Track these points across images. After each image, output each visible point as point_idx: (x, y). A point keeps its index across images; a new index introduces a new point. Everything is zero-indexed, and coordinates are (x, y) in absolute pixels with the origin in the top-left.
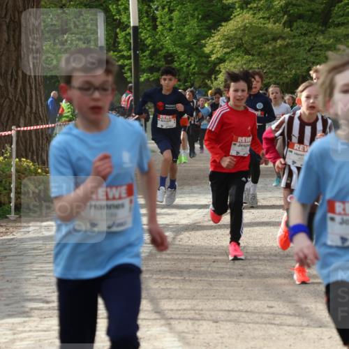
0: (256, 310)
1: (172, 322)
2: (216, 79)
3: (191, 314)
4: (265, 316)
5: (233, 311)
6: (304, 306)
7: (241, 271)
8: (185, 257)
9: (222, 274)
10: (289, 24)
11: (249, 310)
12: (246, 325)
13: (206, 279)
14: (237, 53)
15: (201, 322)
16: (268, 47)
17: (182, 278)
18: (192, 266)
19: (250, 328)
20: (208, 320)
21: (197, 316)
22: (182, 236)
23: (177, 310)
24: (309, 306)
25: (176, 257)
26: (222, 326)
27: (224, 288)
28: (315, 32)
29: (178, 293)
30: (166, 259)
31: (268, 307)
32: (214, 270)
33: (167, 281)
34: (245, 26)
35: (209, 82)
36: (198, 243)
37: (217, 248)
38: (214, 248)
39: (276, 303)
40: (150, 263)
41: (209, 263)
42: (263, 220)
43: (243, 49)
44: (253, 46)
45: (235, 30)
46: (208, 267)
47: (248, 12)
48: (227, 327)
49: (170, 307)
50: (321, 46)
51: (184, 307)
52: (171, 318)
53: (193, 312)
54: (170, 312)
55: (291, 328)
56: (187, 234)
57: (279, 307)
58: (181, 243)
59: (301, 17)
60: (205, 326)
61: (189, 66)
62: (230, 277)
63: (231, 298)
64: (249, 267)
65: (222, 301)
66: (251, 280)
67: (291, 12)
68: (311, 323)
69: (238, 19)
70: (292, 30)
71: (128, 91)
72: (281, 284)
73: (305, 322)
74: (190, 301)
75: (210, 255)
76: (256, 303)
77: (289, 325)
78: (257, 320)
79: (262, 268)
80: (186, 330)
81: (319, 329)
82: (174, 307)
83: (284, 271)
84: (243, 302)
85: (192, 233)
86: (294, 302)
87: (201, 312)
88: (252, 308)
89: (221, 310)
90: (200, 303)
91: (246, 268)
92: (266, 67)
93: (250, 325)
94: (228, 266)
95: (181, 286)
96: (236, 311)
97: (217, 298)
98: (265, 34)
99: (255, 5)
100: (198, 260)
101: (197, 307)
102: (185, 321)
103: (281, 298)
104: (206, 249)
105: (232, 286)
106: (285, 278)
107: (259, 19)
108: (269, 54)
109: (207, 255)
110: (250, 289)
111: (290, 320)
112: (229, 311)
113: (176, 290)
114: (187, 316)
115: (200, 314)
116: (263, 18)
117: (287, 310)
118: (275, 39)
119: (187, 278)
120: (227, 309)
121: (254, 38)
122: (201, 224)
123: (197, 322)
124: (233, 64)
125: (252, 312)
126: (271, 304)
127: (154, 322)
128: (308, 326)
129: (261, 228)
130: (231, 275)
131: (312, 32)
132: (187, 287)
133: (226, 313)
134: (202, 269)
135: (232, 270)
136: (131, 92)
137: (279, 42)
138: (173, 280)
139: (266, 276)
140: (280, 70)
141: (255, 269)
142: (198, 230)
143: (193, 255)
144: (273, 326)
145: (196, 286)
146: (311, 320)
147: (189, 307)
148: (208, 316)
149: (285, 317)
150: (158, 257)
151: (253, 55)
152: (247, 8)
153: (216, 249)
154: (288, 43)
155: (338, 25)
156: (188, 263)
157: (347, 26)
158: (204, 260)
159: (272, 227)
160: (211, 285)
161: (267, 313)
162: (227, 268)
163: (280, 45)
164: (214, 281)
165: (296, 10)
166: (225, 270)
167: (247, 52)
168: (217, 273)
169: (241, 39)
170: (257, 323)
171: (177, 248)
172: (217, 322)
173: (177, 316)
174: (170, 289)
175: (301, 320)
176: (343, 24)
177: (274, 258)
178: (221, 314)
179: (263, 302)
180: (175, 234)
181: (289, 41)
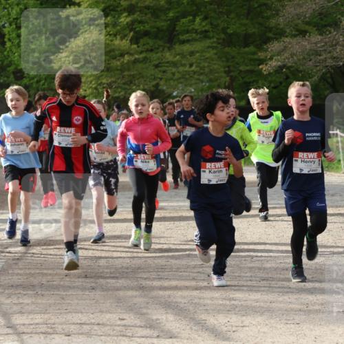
0: (108, 323)
1: (25, 337)
3: (43, 328)
4: (116, 328)
5: (84, 324)
6: (154, 317)
7: (93, 284)
8: (38, 272)
9: (74, 287)
10: (135, 40)
11: (101, 322)
12: (98, 338)
13: (58, 293)
15: (53, 336)
16: (116, 63)
17: (35, 292)
18: (44, 281)
19: (101, 341)
20: (60, 334)
21: (49, 330)
23: (29, 325)
24: (160, 318)
25: (28, 272)
26: (74, 340)
27: (76, 301)
28: (161, 49)
29: (30, 308)
30: (17, 274)
31: (120, 319)
32: (67, 284)
33: (19, 295)
39: (128, 315)
40: (2, 278)
41: (62, 277)
42: (114, 234)
46: (60, 281)
48: (80, 340)
49: (21, 322)
50: (168, 62)
51: (36, 321)
53: (45, 326)
54: (22, 327)
55: (143, 339)
56: (38, 249)
57: (130, 319)
59: (146, 34)
60: (58, 339)
61: (38, 82)
62: (82, 291)
63: (83, 311)
65: (74, 314)
66: (103, 293)
67: (137, 29)
68: (161, 334)
70: (138, 47)
72: (132, 297)
73: (155, 333)
74: (43, 315)
76: (108, 316)
77: (140, 337)
78: (109, 332)
79: (113, 281)
81: (170, 340)
82: (27, 322)
83: (135, 283)
84: (96, 315)
85: (44, 247)
86: (145, 314)
87: (53, 326)
88: (104, 320)
89: (73, 324)
90: (52, 317)
91: (98, 281)
92: (115, 82)
93: (102, 337)
94: (80, 280)
95: (34, 300)
96: (88, 324)
97: (69, 312)
98: (113, 50)
100: (50, 274)
101: (50, 321)
102: (37, 335)
103: (132, 310)
105: (84, 300)
106: (136, 290)
107: (106, 35)
108: (118, 70)
109: (59, 269)
110: (102, 302)
111: (141, 332)
112: (80, 324)
113: (28, 304)
114: (39, 330)
115: (52, 328)
116: (110, 35)
117: (138, 322)
118: (122, 55)
119: (39, 293)
120: (79, 322)
122: (53, 239)
123: (48, 336)
125: (104, 325)
126: (124, 316)
127: (6, 337)
128: (158, 337)
130: (84, 289)
131: (158, 49)
132: (40, 301)
133: (78, 326)
134: (55, 283)
135: (84, 284)
137: (127, 58)
138: (25, 295)
139: (118, 289)
140: (129, 85)
142: (50, 244)
143: (46, 269)
144: (124, 338)
145: (48, 300)
146: (162, 331)
147: (41, 321)
148: (61, 330)
149: (137, 329)
150: (10, 272)
154: (135, 59)
155: (183, 42)
156: (40, 278)
157: (192, 43)
158: (56, 274)
160: (63, 299)
161: (119, 325)
162: (79, 282)
163: (128, 61)
164: (66, 295)
165: (142, 28)
166: (77, 284)
168: (70, 287)
170: (109, 335)
171: (30, 263)
172: (69, 336)
173: (29, 331)
174: (22, 303)
175: (152, 331)
176: (188, 41)
177: (126, 271)
178: (73, 327)
179: (114, 315)
181: (137, 56)
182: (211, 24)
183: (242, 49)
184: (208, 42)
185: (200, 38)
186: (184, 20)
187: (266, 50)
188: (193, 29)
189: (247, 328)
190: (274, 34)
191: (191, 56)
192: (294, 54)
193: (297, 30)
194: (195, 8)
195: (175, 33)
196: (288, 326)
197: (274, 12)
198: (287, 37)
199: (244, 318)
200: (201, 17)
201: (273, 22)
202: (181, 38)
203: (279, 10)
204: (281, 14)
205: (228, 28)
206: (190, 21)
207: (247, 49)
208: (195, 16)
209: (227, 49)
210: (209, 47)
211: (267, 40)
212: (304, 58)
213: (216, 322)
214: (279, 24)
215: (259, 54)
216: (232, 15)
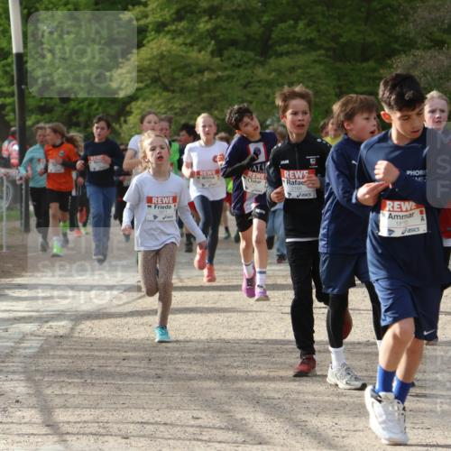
0: (178, 423)
1: (68, 438)
2: (125, 122)
3: (94, 428)
4: (188, 429)
5: (147, 423)
6: (239, 416)
7: (159, 372)
8: (87, 353)
9: (134, 375)
10: (218, 52)
11: (169, 422)
12: (165, 442)
13: (113, 382)
14: (152, 89)
15: (106, 438)
16: (193, 82)
17: (83, 381)
18: (95, 365)
19: (169, 445)
20: (115, 436)
21: (102, 431)
22: (82, 326)
23: (75, 423)
24: (246, 417)
25: (74, 353)
26: (133, 444)
27: (136, 394)
29: (77, 401)
30: (61, 357)
31: (193, 417)
32: (125, 370)
33: (63, 384)
34: (162, 53)
35: (117, 127)
36: (103, 335)
37: (128, 342)
38: (123, 341)
39: (204, 413)
40: (41, 361)
41: (117, 361)
42: (187, 306)
43: (160, 83)
44: (174, 80)
45: (150, 59)
46: (116, 366)
47: (164, 37)
48: (140, 445)
49: (65, 419)
50: (259, 81)
51: (85, 418)
52: (68, 433)
53: (96, 424)
54: (66, 426)
55: (224, 445)
56: (88, 323)
57: (207, 418)
58: (81, 335)
59: (234, 43)
60: (112, 442)
61: (90, 105)
62: (145, 380)
63: (146, 406)
64: (170, 366)
65: (134, 411)
66: (171, 383)
67: (221, 37)
68: (248, 439)
69: (153, 45)
70: (222, 61)
71: (10, 138)
72: (210, 389)
73: (240, 437)
74: (93, 410)
75: (119, 351)
76: (178, 413)
77: (220, 442)
78: (179, 435)
79: (186, 367)
80: (87, 449)
81: (259, 447)
82: (72, 419)
83: (214, 371)
84: (161, 411)
85: (96, 322)
86: (227, 412)
87: (106, 425)
88: (173, 419)
89: (133, 423)
90: (105, 414)
91: (165, 367)
92: (191, 106)
93: (171, 442)
94: (142, 365)
95: (81, 390)
96: (152, 424)
97: (128, 407)
98: (188, 65)
99: (174, 27)
100: (103, 357)
101: (102, 419)
102: (85, 437)
103: (210, 407)
104: (113, 342)
105: (147, 392)
106: (215, 380)
107: (180, 45)
109: (115, 350)
110: (171, 394)
111: (221, 435)
112: (142, 423)
113: (74, 396)
114: (88, 430)
115: (104, 428)
116: (186, 44)
117: (217, 423)
118: (201, 71)
119: (89, 381)
120: (140, 420)
121: (174, 70)
122: (108, 311)
123: (100, 438)
124: (148, 103)
125: (172, 425)
126: (196, 414)
127: (45, 437)
128: (244, 442)
129: (185, 315)
130: (147, 377)
131: (247, 63)
132: (89, 392)
133: (139, 426)
134: (109, 368)
135: (148, 371)
136: (15, 138)
137: (207, 75)
139: (191, 379)
141: (178, 369)
142: (103, 318)
143: (97, 350)
144: (199, 443)
145: (100, 391)
146: (249, 435)
147: (91, 418)
148: (116, 431)
149: (215, 431)
150: (51, 353)
151: (173, 92)
152: (164, 31)
153: (126, 343)
154: (219, 77)
155: (281, 55)
156: (90, 361)
157: (291, 56)
158: (111, 357)
159: (199, 315)
160: (120, 390)
161: (192, 426)
162: (140, 368)
163: (208, 79)
164: (124, 385)
165: (227, 35)
166: (138, 370)
167: (166, 88)
168: (128, 374)
169: (157, 71)
170: (179, 439)
171: (75, 342)
172: (127, 438)
173: (75, 431)
174: (66, 394)
175: (236, 435)
176: (287, 54)
177: (203, 355)
178: (131, 426)
179: (186, 412)
180: (73, 323)
181: (220, 73)
182: (319, 31)
183: (358, 64)
184: (314, 55)
185: (303, 49)
186: (282, 26)
187: (391, 67)
188: (294, 37)
189: (361, 434)
190: (401, 46)
191: (291, 73)
192: (427, 72)
193: (432, 41)
194: (297, 10)
195: (270, 42)
196: (415, 431)
197: (402, 17)
198: (418, 49)
199: (357, 420)
200: (306, 21)
201: (400, 30)
202: (279, 49)
203: (409, 14)
204: (411, 18)
205: (341, 36)
206: (290, 27)
207: (365, 65)
208: (297, 20)
209: (338, 65)
210: (315, 61)
211: (392, 53)
212: (441, 78)
213: (319, 425)
214: (408, 33)
215: (381, 71)
216: (346, 20)
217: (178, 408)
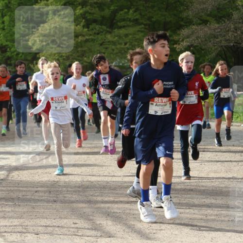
0: (65, 226)
1: (6, 234)
3: (20, 229)
4: (71, 229)
5: (49, 226)
6: (98, 222)
7: (55, 198)
8: (16, 189)
9: (41, 200)
10: (87, 26)
11: (60, 226)
12: (58, 236)
13: (30, 204)
15: (26, 234)
17: (14, 203)
18: (20, 195)
19: (61, 238)
20: (31, 233)
21: (24, 230)
22: (13, 174)
23: (10, 226)
24: (102, 223)
25: (9, 189)
26: (41, 237)
27: (43, 210)
28: (105, 32)
29: (10, 214)
30: (2, 190)
31: (73, 223)
32: (36, 198)
33: (3, 205)
35: (32, 66)
36: (24, 179)
37: (39, 182)
39: (79, 221)
41: (33, 193)
42: (70, 163)
46: (32, 196)
48: (45, 238)
49: (4, 224)
50: (109, 42)
51: (14, 224)
52: (6, 232)
53: (21, 227)
54: (5, 228)
55: (90, 238)
56: (17, 172)
57: (81, 223)
58: (13, 179)
59: (95, 21)
60: (29, 237)
61: (17, 55)
62: (47, 203)
63: (48, 217)
64: (61, 196)
65: (41, 219)
66: (62, 205)
67: (88, 17)
68: (103, 235)
70: (88, 31)
72: (82, 208)
73: (99, 234)
74: (19, 219)
75: (33, 187)
76: (65, 221)
77: (88, 236)
78: (66, 232)
79: (69, 196)
80: (16, 240)
81: (109, 239)
82: (8, 224)
83: (85, 198)
84: (57, 220)
85: (21, 172)
86: (92, 220)
87: (26, 227)
88: (63, 224)
89: (41, 226)
90: (26, 221)
91: (58, 196)
92: (72, 55)
93: (61, 236)
94: (46, 195)
95: (13, 209)
96: (51, 226)
97: (38, 218)
100: (25, 191)
101: (24, 224)
102: (15, 234)
103: (82, 217)
104: (30, 183)
105: (49, 209)
106: (85, 203)
109: (31, 187)
110: (61, 211)
111: (88, 232)
113: (9, 212)
114: (16, 230)
117: (87, 226)
118: (77, 36)
119: (17, 204)
120: (45, 225)
122: (27, 166)
123: (23, 234)
125: (62, 227)
126: (75, 221)
128: (101, 236)
130: (48, 201)
131: (102, 32)
132: (17, 210)
133: (44, 228)
134: (28, 197)
135: (49, 198)
137: (80, 38)
138: (7, 205)
139: (72, 202)
140: (81, 57)
141: (65, 197)
142: (24, 170)
143: (22, 187)
144: (77, 237)
145: (23, 209)
146: (103, 232)
147: (18, 223)
148: (32, 230)
149: (85, 230)
153: (37, 183)
154: (87, 39)
155: (120, 28)
156: (18, 193)
157: (127, 28)
158: (29, 191)
159: (76, 168)
160: (34, 208)
161: (73, 228)
163: (81, 40)
164: (36, 205)
165: (91, 17)
166: (43, 198)
168: (39, 200)
170: (66, 235)
171: (10, 182)
172: (38, 234)
173: (10, 230)
174: (5, 211)
175: (96, 232)
176: (124, 27)
177: (78, 189)
178: (40, 228)
179: (70, 220)
180: (8, 172)
181: (87, 37)
182: (141, 14)
184: (138, 28)
185: (132, 24)
186: (121, 12)
188: (128, 18)
189: (164, 231)
190: (185, 23)
191: (126, 37)
192: (199, 37)
193: (201, 20)
194: (129, 3)
195: (115, 21)
197: (186, 8)
198: (194, 25)
200: (134, 9)
201: (184, 15)
202: (119, 24)
203: (189, 6)
204: (190, 8)
205: (152, 17)
206: (126, 13)
208: (129, 9)
210: (138, 31)
211: (180, 27)
212: (206, 40)
213: (141, 227)
214: (189, 16)
215: (174, 37)
216: (156, 9)
217: (66, 218)
